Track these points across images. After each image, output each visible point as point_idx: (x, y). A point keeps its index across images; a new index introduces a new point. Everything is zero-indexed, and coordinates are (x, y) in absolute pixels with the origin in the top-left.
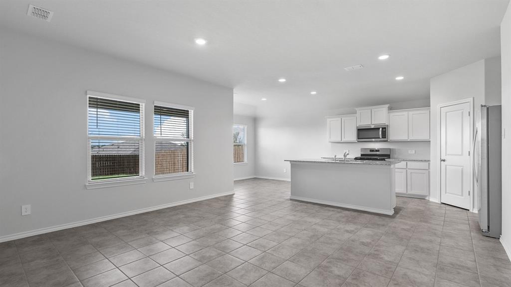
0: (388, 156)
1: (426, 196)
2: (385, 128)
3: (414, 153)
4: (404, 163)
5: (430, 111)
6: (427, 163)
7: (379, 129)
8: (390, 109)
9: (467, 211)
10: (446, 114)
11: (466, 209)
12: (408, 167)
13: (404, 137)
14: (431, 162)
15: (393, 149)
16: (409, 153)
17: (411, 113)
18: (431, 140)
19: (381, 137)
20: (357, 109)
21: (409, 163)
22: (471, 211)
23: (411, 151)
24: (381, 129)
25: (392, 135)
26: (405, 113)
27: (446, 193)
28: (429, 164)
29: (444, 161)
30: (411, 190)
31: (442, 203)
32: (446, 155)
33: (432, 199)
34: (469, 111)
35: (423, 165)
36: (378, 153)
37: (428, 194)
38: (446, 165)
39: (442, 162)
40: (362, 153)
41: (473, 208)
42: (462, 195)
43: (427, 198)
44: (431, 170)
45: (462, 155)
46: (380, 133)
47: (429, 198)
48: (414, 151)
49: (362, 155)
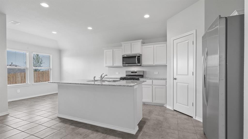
0: (142, 76)
1: (164, 104)
2: (139, 56)
3: (157, 73)
4: (151, 81)
5: (167, 45)
6: (165, 81)
7: (136, 57)
8: (143, 43)
9: (191, 118)
10: (177, 44)
11: (190, 116)
12: (153, 84)
13: (151, 63)
14: (167, 80)
15: (145, 71)
16: (155, 74)
17: (155, 46)
18: (167, 65)
19: (137, 63)
20: (122, 43)
21: (154, 81)
22: (194, 118)
23: (156, 73)
24: (137, 57)
25: (144, 61)
26: (152, 46)
27: (177, 103)
28: (166, 81)
29: (176, 79)
30: (155, 100)
31: (174, 110)
32: (177, 75)
33: (168, 107)
34: (193, 40)
35: (163, 82)
36: (136, 74)
37: (166, 103)
38: (177, 83)
39: (174, 80)
40: (127, 74)
41: (196, 116)
42: (188, 105)
43: (165, 106)
44: (167, 86)
45: (188, 74)
46: (137, 60)
47: (166, 106)
48: (157, 72)
49: (127, 75)
